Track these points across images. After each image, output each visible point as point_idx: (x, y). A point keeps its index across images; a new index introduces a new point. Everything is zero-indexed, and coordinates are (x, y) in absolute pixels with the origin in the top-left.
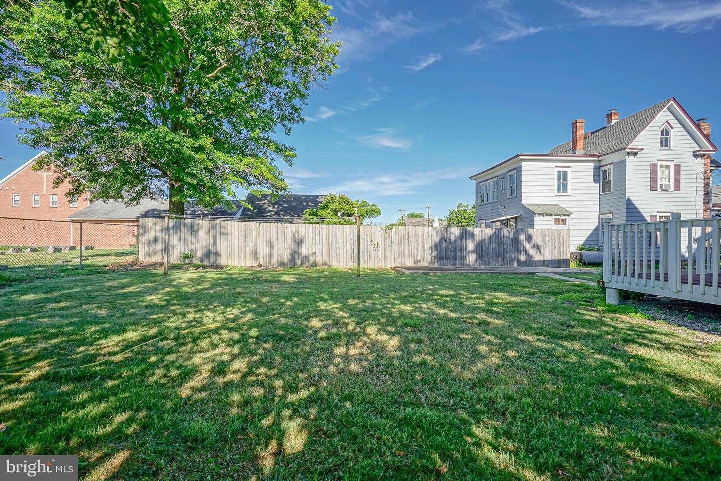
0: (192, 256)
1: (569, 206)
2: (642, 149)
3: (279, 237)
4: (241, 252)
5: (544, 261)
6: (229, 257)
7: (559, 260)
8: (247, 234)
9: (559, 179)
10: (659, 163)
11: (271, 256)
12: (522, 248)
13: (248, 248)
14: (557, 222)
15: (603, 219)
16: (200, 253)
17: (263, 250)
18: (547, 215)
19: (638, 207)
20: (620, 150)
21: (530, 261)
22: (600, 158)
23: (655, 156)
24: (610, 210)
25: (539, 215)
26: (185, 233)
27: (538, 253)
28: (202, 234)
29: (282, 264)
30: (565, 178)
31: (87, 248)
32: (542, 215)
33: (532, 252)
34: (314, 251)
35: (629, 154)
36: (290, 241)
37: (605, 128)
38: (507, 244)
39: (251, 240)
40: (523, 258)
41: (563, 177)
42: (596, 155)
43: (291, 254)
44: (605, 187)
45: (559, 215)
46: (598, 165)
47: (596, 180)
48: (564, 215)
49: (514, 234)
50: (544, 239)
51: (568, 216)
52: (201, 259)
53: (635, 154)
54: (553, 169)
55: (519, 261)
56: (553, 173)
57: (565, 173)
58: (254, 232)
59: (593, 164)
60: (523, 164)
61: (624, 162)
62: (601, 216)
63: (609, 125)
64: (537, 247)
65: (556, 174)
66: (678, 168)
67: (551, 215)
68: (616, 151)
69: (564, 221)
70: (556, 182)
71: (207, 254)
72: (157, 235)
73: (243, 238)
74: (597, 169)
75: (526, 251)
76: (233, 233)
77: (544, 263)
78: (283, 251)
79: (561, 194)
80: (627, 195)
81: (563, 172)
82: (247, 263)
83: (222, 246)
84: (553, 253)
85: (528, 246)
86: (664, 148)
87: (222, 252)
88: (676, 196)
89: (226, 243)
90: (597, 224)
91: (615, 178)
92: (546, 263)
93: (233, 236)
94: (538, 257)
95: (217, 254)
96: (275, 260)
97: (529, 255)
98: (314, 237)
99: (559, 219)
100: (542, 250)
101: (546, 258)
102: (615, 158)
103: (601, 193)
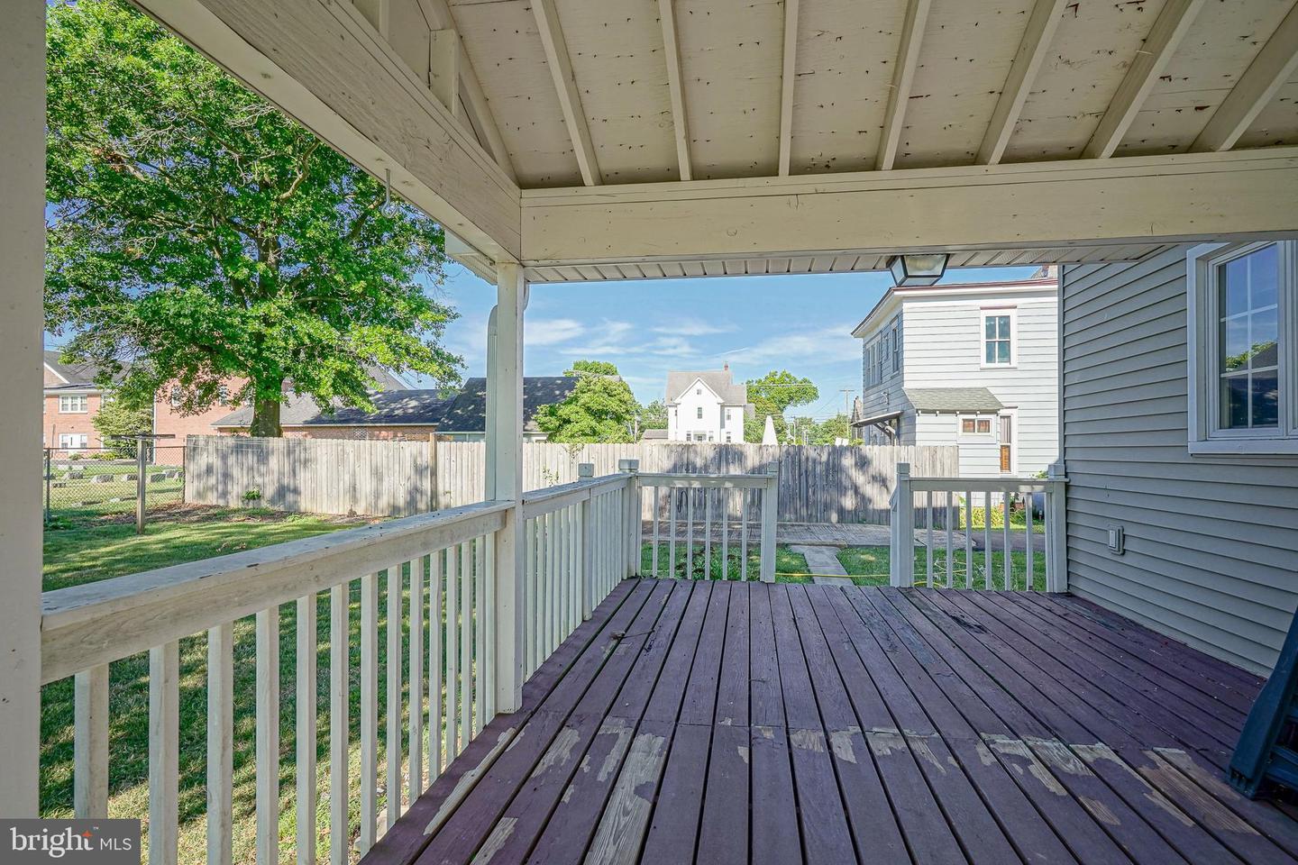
0: (259, 497)
3: (391, 465)
4: (332, 491)
6: (313, 499)
8: (341, 459)
9: (990, 335)
11: (377, 495)
12: (848, 483)
13: (341, 483)
14: (968, 426)
16: (270, 491)
17: (366, 486)
18: (944, 412)
21: (866, 510)
25: (925, 412)
26: (251, 459)
27: (886, 495)
28: (273, 462)
29: (395, 510)
30: (1005, 331)
31: (154, 479)
32: (934, 412)
33: (870, 490)
34: (447, 489)
36: (409, 470)
39: (346, 468)
40: (849, 502)
41: (999, 330)
43: (410, 493)
45: (974, 412)
48: (983, 412)
51: (994, 412)
52: (272, 501)
54: (975, 314)
55: (841, 511)
56: (975, 323)
57: (1005, 321)
58: (351, 455)
60: (906, 306)
64: (879, 479)
65: (983, 323)
67: (954, 412)
69: (985, 425)
70: (984, 340)
71: (282, 492)
72: (210, 461)
73: (335, 464)
75: (856, 490)
76: (319, 458)
78: (396, 488)
79: (997, 365)
81: (1001, 317)
82: (341, 509)
83: (304, 479)
85: (860, 479)
87: (302, 489)
89: (308, 475)
93: (319, 462)
94: (883, 504)
95: (296, 491)
96: (384, 502)
97: (863, 497)
98: (447, 466)
99: (973, 420)
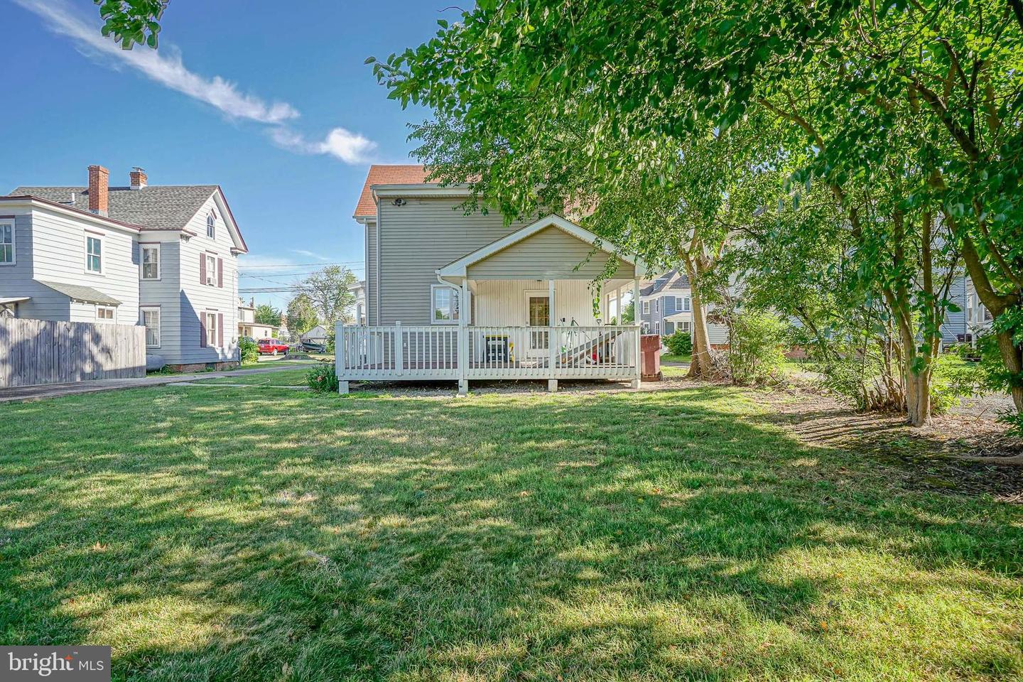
1: (112, 292)
2: (195, 235)
5: (115, 371)
7: (134, 368)
9: (89, 250)
10: (207, 254)
12: (87, 353)
14: (101, 313)
15: (144, 312)
18: (89, 302)
19: (191, 301)
20: (173, 229)
21: (98, 371)
22: (142, 232)
23: (204, 245)
24: (156, 302)
25: (80, 301)
27: (109, 359)
30: (98, 250)
32: (83, 302)
33: (100, 358)
35: (182, 236)
37: (128, 189)
38: (65, 346)
40: (88, 368)
41: (94, 247)
42: (137, 226)
44: (148, 270)
45: (105, 304)
46: (136, 240)
47: (136, 260)
48: (112, 305)
49: (75, 331)
50: (116, 339)
51: (116, 305)
53: (187, 238)
54: (81, 233)
55: (83, 375)
56: (82, 239)
57: (98, 243)
59: (131, 238)
60: (34, 212)
61: (177, 245)
62: (142, 308)
63: (135, 187)
64: (107, 351)
65: (86, 241)
66: (220, 261)
67: (94, 303)
68: (168, 229)
69: (110, 314)
70: (87, 253)
74: (137, 245)
75: (92, 358)
77: (116, 373)
79: (92, 272)
80: (182, 286)
81: (95, 240)
84: (127, 358)
85: (95, 350)
86: (209, 237)
88: (218, 292)
90: (137, 320)
91: (163, 262)
92: (119, 373)
94: (108, 366)
97: (97, 363)
99: (104, 310)
100: (113, 354)
101: (119, 367)
102: (165, 237)
103: (142, 278)
